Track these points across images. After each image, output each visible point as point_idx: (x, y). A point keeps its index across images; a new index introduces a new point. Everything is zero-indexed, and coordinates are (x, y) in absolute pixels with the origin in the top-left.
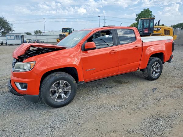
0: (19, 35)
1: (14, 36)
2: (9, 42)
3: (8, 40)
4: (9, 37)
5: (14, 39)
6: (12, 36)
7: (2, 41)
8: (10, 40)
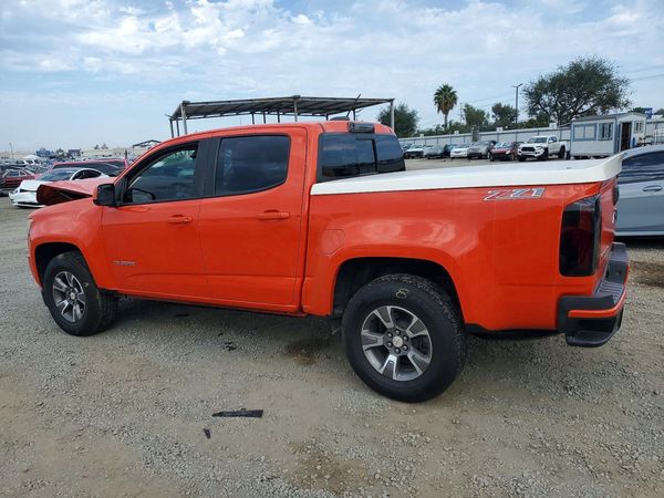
0: (611, 121)
1: (595, 125)
2: (576, 149)
3: (578, 140)
4: (579, 132)
5: (592, 136)
6: (590, 125)
7: (562, 143)
8: (581, 140)
